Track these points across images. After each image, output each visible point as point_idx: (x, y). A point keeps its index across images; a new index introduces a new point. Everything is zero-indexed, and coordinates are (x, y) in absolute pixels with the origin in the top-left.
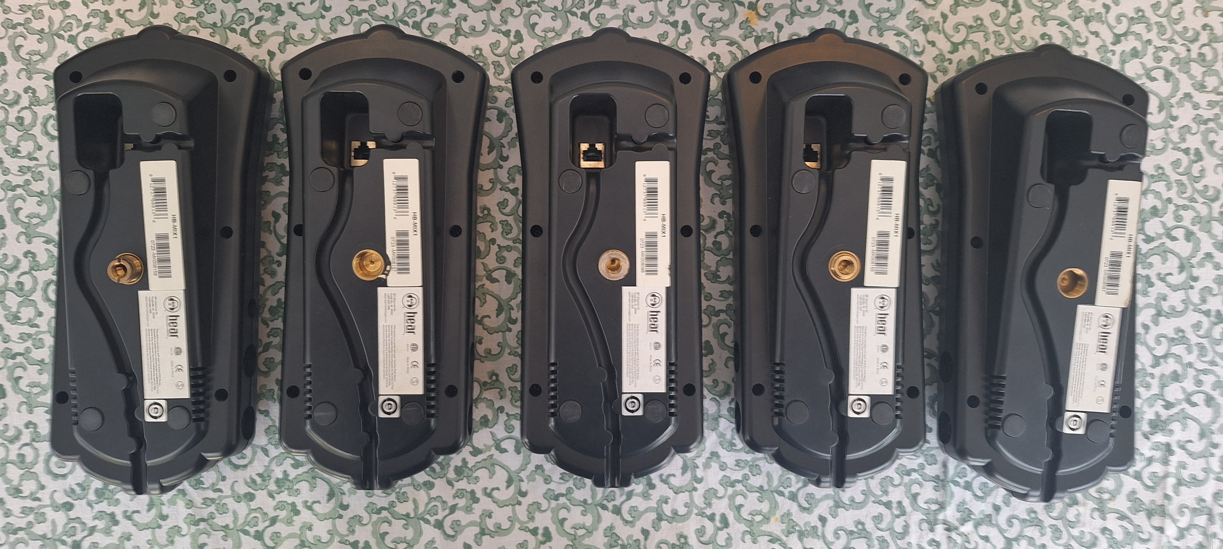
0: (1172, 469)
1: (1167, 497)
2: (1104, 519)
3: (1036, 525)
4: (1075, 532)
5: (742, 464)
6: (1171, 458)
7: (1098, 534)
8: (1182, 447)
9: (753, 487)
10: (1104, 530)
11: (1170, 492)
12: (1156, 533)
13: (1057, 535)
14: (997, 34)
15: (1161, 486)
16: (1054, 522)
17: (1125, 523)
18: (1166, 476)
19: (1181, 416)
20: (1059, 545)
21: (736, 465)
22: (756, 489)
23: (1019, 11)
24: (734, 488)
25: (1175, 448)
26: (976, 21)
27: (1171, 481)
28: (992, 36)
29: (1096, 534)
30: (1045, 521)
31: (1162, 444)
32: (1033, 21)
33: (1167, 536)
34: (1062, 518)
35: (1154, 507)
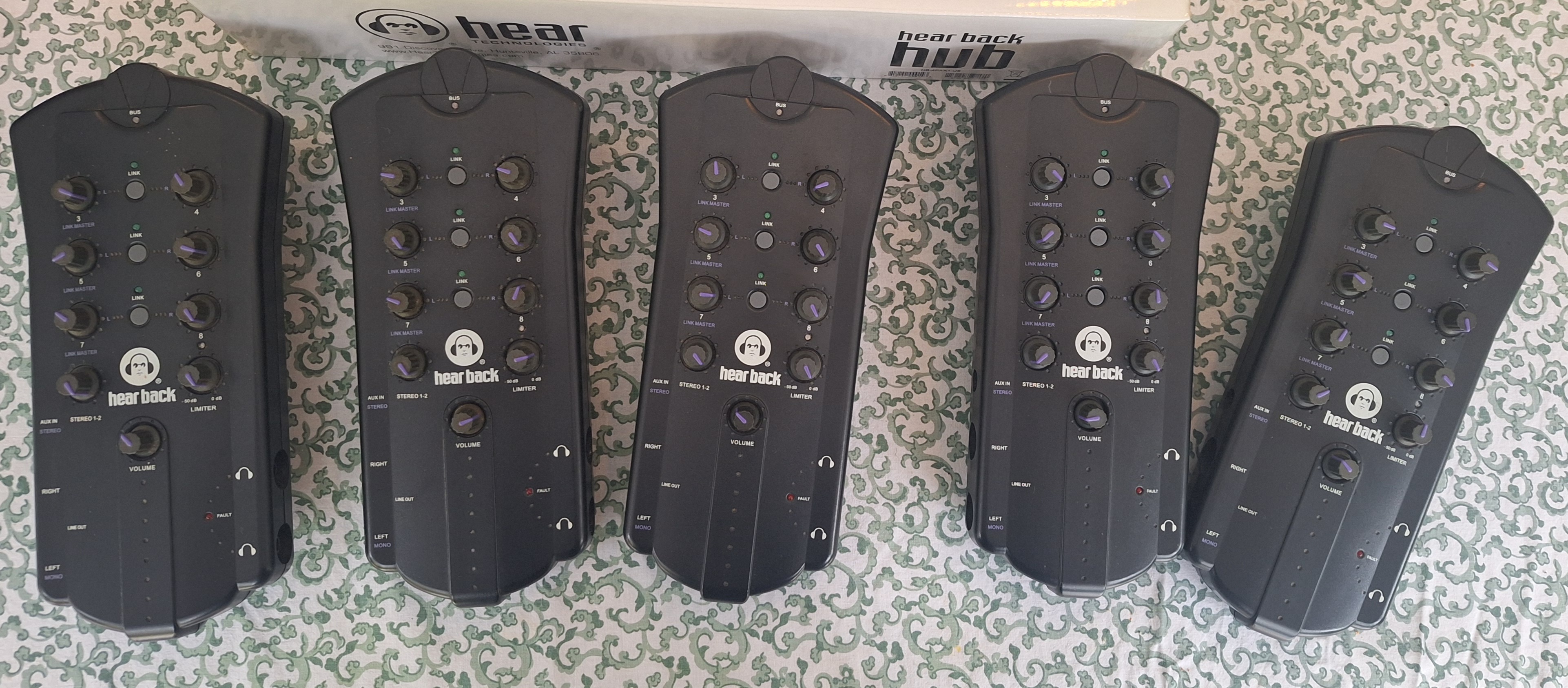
0: (1429, 595)
1: (1421, 627)
2: (1349, 654)
3: (1268, 661)
4: (1315, 670)
5: (919, 583)
6: (1427, 582)
7: (1342, 672)
8: (1441, 570)
9: (932, 610)
10: (1348, 667)
11: (1426, 623)
12: (1410, 672)
13: (1293, 673)
14: (1223, 82)
15: (1417, 615)
16: (1289, 657)
17: (1374, 660)
18: (1422, 604)
19: (1439, 533)
20: (1296, 685)
21: (912, 584)
22: (935, 613)
23: (1250, 55)
24: (910, 612)
25: (1432, 569)
26: (1199, 67)
27: (1428, 610)
28: (1218, 84)
29: (1340, 672)
30: (1279, 656)
32: (1265, 68)
33: (1423, 676)
34: (1299, 652)
35: (1408, 641)
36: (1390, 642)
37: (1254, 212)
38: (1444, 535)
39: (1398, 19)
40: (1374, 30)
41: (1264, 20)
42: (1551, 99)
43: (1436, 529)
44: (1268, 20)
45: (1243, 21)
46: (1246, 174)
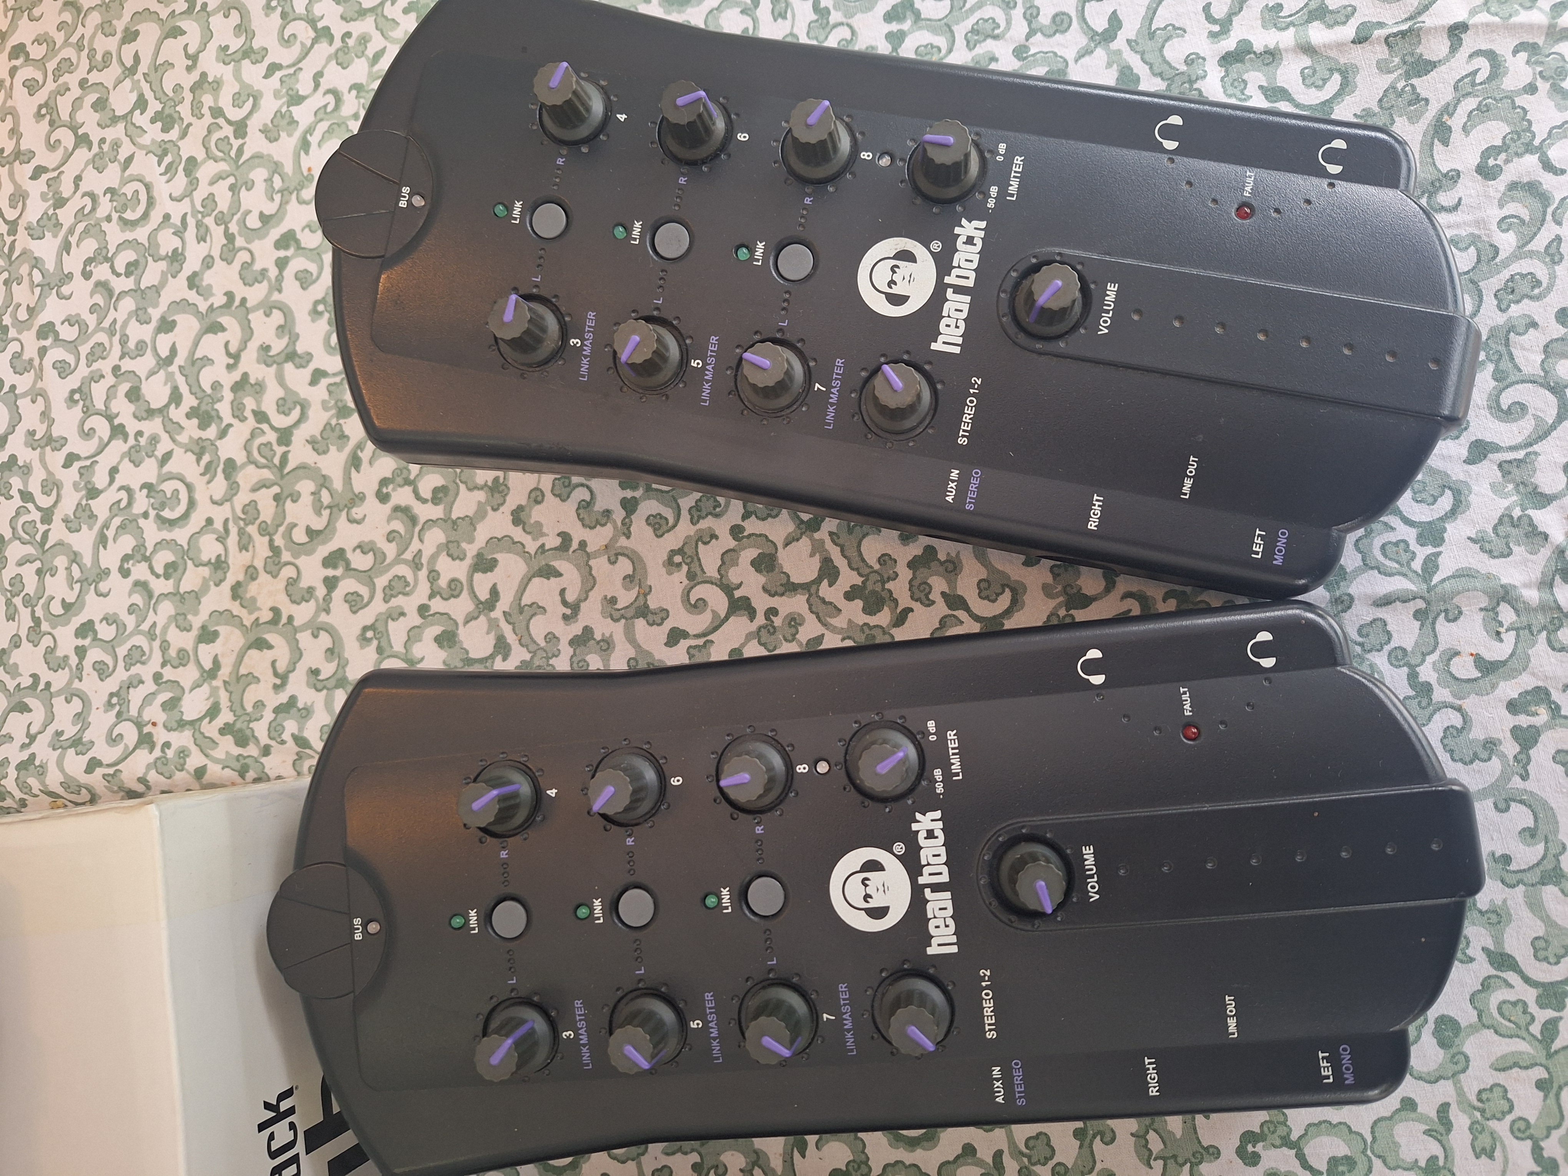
0: (1286, 39)
1: (1361, 39)
2: (1454, 177)
3: (1507, 345)
4: (1507, 241)
5: (1484, 1140)
6: (1258, 47)
7: (1500, 184)
8: (1225, 25)
9: (1544, 1112)
10: (1486, 172)
11: (1348, 31)
12: (1470, 42)
13: (1524, 287)
14: (389, 593)
15: (1333, 54)
16: (1489, 301)
17: (1456, 122)
18: (1308, 49)
19: (1149, 45)
20: (1553, 277)
21: (1491, 1157)
22: (1551, 1100)
23: (341, 552)
25: (1229, 44)
26: (369, 641)
27: (1318, 34)
28: (394, 602)
29: (1502, 188)
30: (1491, 323)
31: (1227, 74)
32: (358, 522)
33: (1473, 12)
34: (1472, 281)
35: (1397, 60)
36: (1407, 97)
37: (599, 506)
38: (1152, 35)
39: (256, 308)
40: (278, 346)
41: (283, 537)
42: (345, 27)
43: (1142, 54)
44: (282, 529)
45: (288, 572)
46: (536, 531)
